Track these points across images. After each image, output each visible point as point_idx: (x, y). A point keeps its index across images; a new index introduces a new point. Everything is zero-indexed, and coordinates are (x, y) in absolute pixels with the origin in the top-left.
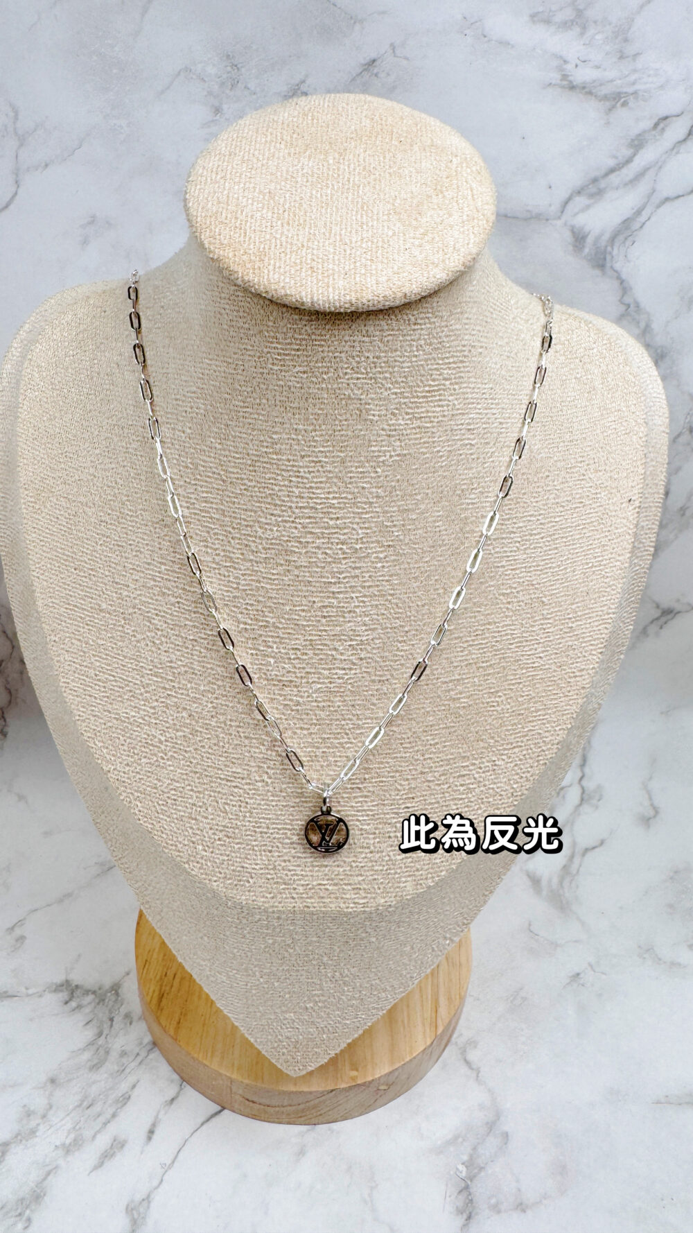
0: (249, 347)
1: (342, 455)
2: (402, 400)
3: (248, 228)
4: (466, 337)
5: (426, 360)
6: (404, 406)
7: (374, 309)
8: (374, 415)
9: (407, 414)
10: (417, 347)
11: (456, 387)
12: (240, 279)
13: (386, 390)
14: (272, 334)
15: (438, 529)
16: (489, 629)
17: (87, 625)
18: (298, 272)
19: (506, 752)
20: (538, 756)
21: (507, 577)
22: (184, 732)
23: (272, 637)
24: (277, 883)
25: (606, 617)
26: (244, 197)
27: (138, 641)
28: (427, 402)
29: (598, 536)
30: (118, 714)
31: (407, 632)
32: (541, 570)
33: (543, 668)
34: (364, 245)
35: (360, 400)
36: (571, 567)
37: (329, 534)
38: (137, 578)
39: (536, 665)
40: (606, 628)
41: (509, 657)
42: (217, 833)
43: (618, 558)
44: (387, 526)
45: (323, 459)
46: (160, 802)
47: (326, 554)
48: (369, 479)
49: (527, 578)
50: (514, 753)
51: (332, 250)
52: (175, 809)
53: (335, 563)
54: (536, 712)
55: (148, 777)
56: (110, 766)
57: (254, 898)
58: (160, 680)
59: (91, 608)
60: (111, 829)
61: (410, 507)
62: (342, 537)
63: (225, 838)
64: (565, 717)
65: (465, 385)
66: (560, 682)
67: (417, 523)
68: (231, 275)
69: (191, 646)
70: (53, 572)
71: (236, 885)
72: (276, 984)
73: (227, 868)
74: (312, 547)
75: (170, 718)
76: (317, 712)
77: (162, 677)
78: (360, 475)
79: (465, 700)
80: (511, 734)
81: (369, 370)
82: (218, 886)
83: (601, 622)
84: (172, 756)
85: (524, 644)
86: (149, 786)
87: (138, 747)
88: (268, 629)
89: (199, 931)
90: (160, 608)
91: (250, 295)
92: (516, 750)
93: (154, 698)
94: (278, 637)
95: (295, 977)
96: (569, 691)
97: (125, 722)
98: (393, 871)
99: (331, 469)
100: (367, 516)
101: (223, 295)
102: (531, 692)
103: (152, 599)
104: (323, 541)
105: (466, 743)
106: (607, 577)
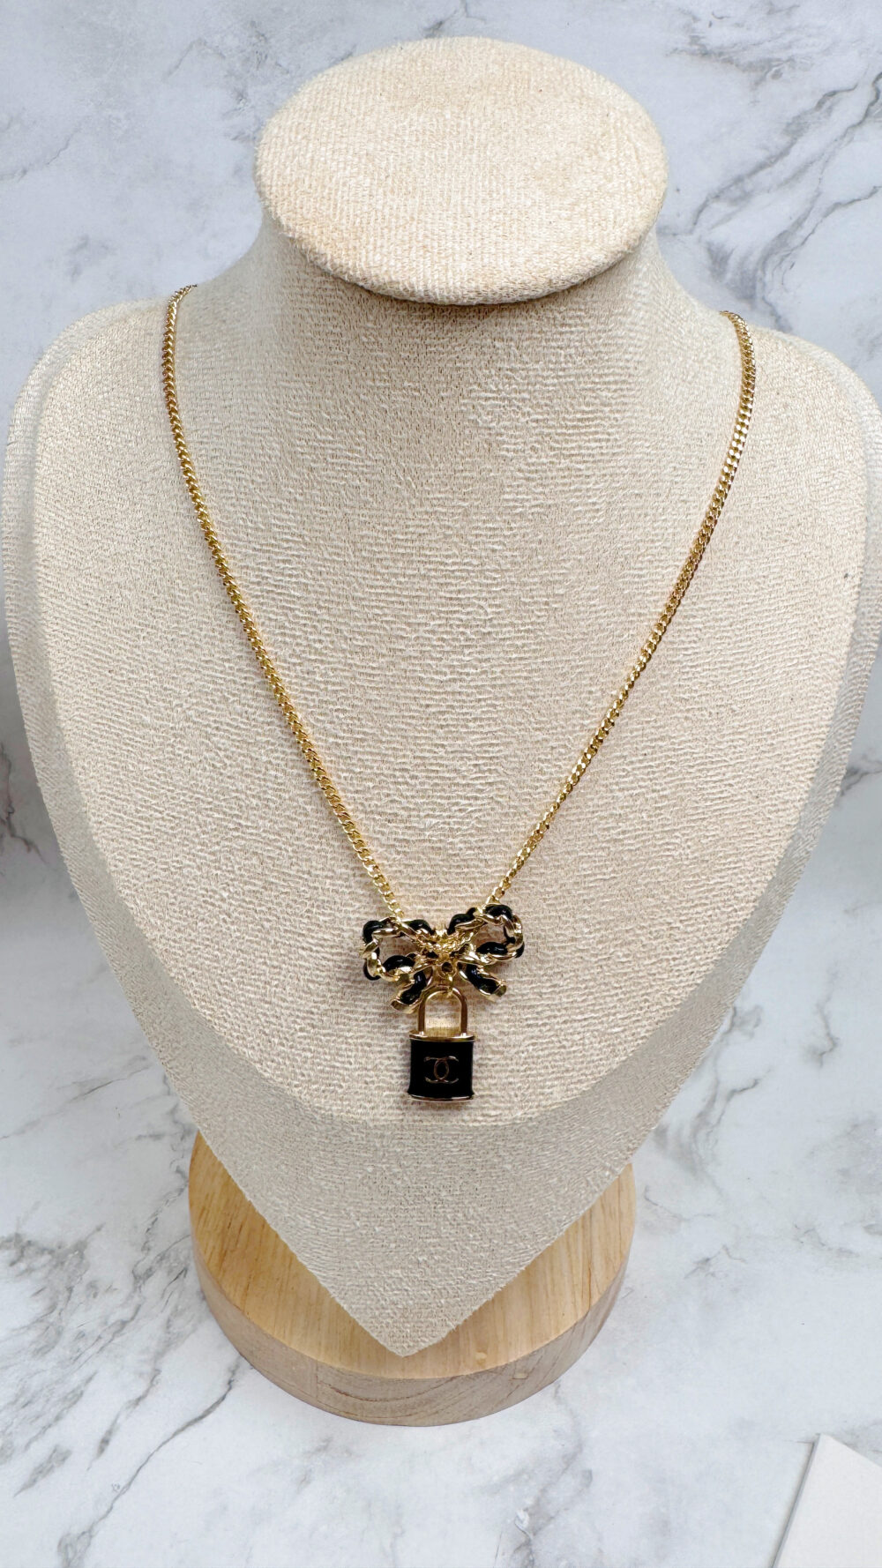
0: (341, 359)
1: (466, 504)
2: (546, 431)
3: (338, 197)
4: (631, 349)
5: (577, 376)
6: (548, 439)
7: (509, 300)
8: (508, 450)
9: (552, 449)
10: (565, 356)
11: (617, 415)
12: (329, 265)
13: (523, 414)
14: (373, 340)
15: (593, 609)
16: (661, 747)
17: (126, 744)
18: (406, 253)
19: (685, 912)
20: (729, 917)
21: (685, 677)
22: (255, 885)
23: (371, 753)
24: (379, 1088)
25: (817, 731)
26: (333, 160)
27: (193, 765)
28: (580, 434)
29: (805, 624)
30: (166, 863)
31: (552, 748)
32: (730, 668)
33: (735, 799)
34: (494, 218)
35: (490, 429)
36: (769, 665)
37: (447, 612)
38: (192, 680)
39: (725, 795)
40: (818, 746)
41: (688, 784)
42: (298, 1020)
43: (831, 653)
44: (525, 604)
45: (440, 509)
46: (222, 980)
47: (443, 640)
48: (502, 539)
49: (712, 678)
50: (697, 913)
51: (451, 224)
52: (242, 989)
53: (454, 653)
54: (726, 858)
55: (207, 946)
56: (156, 932)
57: (349, 1108)
58: (221, 816)
59: (132, 722)
60: (157, 1021)
61: (557, 578)
62: (463, 617)
63: (309, 1028)
64: (763, 866)
65: (629, 414)
66: (756, 817)
67: (565, 600)
68: (316, 259)
69: (263, 770)
70: (81, 675)
71: (324, 1091)
72: (377, 1229)
73: (313, 1070)
74: (425, 631)
75: (236, 867)
76: (431, 856)
77: (225, 813)
78: (489, 533)
79: (631, 841)
80: (692, 888)
81: (501, 387)
82: (300, 1092)
83: (810, 738)
84: (236, 918)
85: (709, 766)
86: (207, 959)
87: (193, 908)
88: (365, 744)
89: (276, 1157)
90: (223, 719)
91: (342, 287)
92: (699, 909)
93: (214, 840)
94: (378, 754)
95: (402, 1219)
96: (769, 831)
97: (176, 873)
98: (534, 1072)
99: (450, 524)
100: (498, 589)
101: (306, 291)
102: (718, 832)
103: (212, 708)
104: (438, 622)
105: (632, 900)
106: (818, 678)
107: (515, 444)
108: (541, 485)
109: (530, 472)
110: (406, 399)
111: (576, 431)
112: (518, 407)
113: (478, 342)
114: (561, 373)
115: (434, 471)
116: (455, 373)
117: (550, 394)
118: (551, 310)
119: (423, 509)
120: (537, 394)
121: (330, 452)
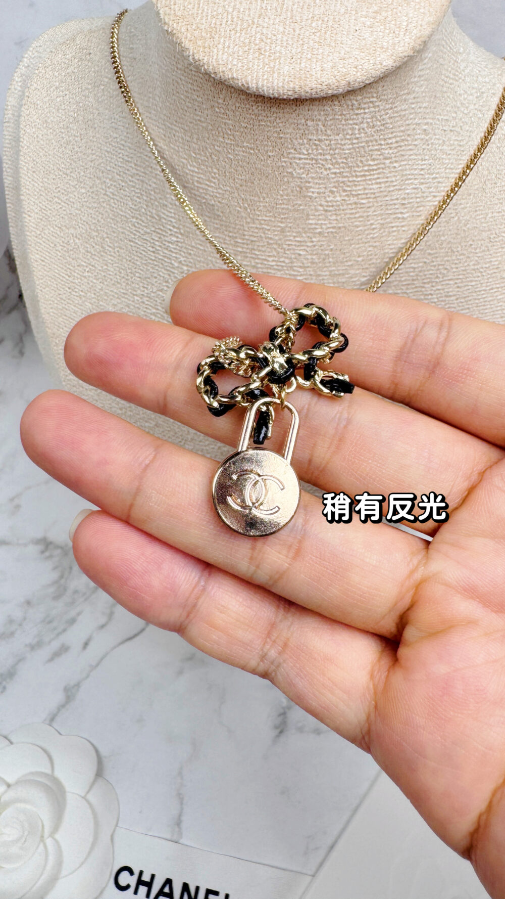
107: (318, 188)
108: (336, 214)
109: (327, 206)
110: (245, 154)
111: (364, 178)
112: (322, 165)
113: (296, 121)
114: (355, 141)
115: (262, 202)
116: (279, 141)
117: (346, 155)
118: (350, 100)
119: (253, 226)
120: (336, 156)
121: (196, 179)
